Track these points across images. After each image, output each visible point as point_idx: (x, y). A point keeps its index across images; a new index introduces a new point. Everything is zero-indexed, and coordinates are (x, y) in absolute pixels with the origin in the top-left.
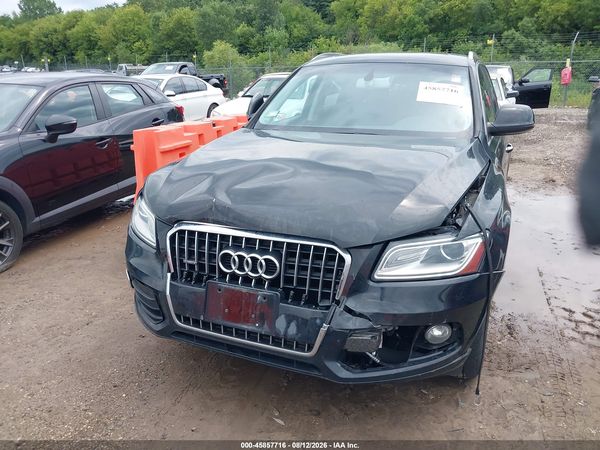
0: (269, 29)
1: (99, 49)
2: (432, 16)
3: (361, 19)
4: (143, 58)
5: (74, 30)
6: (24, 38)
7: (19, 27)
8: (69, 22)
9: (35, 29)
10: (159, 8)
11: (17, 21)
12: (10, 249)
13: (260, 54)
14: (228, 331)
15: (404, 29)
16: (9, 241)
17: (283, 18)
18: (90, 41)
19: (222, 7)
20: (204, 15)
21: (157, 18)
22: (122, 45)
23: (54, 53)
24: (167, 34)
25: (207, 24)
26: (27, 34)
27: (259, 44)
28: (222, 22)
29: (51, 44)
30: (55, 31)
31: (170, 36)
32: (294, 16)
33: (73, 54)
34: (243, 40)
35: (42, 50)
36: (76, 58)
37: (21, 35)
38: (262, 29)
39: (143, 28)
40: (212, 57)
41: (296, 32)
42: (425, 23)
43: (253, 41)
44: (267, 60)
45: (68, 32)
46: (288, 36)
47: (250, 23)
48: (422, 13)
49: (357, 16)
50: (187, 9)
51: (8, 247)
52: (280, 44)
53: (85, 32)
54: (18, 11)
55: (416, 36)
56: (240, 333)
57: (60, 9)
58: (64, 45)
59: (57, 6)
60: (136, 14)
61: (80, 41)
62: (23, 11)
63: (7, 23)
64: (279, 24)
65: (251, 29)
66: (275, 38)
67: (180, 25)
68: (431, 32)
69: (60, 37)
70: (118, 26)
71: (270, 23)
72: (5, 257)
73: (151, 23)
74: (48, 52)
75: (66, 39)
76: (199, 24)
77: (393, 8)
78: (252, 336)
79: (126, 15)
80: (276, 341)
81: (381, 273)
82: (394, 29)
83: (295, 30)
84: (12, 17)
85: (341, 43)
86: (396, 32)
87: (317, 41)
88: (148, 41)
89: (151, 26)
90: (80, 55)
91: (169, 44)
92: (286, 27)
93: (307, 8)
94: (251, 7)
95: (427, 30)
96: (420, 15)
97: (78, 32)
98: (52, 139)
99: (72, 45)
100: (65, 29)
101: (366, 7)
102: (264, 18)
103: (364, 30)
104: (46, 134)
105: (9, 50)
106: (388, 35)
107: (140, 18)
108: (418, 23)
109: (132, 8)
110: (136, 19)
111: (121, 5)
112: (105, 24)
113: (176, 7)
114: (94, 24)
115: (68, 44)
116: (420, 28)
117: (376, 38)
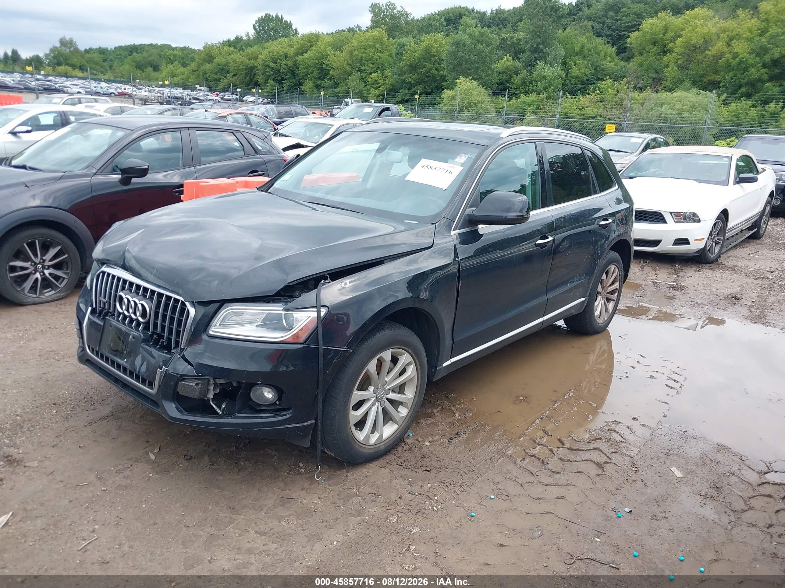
0: (540, 65)
1: (330, 79)
2: (777, 55)
3: (669, 57)
4: (377, 92)
5: (306, 56)
6: (251, 63)
7: (249, 50)
8: (302, 46)
9: (266, 52)
10: (407, 34)
11: (249, 43)
12: (65, 281)
13: (523, 97)
14: (107, 360)
15: (731, 74)
16: (65, 273)
17: (562, 52)
18: (321, 69)
19: (482, 35)
20: (457, 44)
21: (403, 45)
22: (356, 75)
23: (280, 82)
24: (411, 66)
25: (460, 54)
26: (256, 58)
27: (524, 83)
28: (479, 53)
29: (279, 71)
30: (286, 56)
31: (413, 68)
32: (577, 49)
33: (301, 84)
34: (503, 77)
35: (269, 76)
36: (303, 88)
37: (249, 59)
38: (531, 65)
39: (385, 56)
40: (453, 98)
41: (575, 71)
42: (764, 66)
43: (517, 80)
44: (529, 105)
45: (300, 58)
46: (564, 74)
47: (516, 56)
48: (761, 51)
49: (665, 53)
50: (440, 35)
51: (64, 278)
52: (550, 86)
53: (317, 58)
54: (252, 32)
55: (747, 84)
56: (113, 363)
57: (296, 30)
58: (293, 72)
59: (294, 27)
60: (379, 40)
61: (311, 69)
62: (257, 32)
63: (239, 46)
64: (555, 59)
65: (517, 64)
66: (545, 78)
67: (428, 55)
68: (771, 79)
69: (290, 63)
70: (356, 53)
71: (544, 57)
72: (59, 288)
73: (394, 51)
74: (274, 79)
75: (296, 66)
76: (450, 54)
77: (720, 44)
78: (119, 367)
79: (367, 40)
80: (131, 374)
81: (215, 329)
82: (716, 72)
83: (575, 68)
84: (245, 38)
85: (635, 88)
86: (718, 77)
87: (602, 84)
88: (388, 73)
89: (394, 55)
90: (308, 85)
91: (411, 78)
92: (564, 63)
93: (599, 40)
94: (521, 35)
95: (765, 77)
96: (758, 55)
97: (310, 58)
98: (125, 181)
99: (301, 72)
100: (297, 54)
101: (680, 40)
102: (535, 50)
103: (671, 72)
104: (120, 176)
105: (235, 75)
106: (705, 80)
107: (382, 43)
108: (753, 66)
109: (376, 33)
110: (377, 45)
111: (364, 28)
112: (341, 51)
113: (428, 33)
114: (329, 50)
115: (297, 71)
116: (754, 73)
117: (687, 83)
